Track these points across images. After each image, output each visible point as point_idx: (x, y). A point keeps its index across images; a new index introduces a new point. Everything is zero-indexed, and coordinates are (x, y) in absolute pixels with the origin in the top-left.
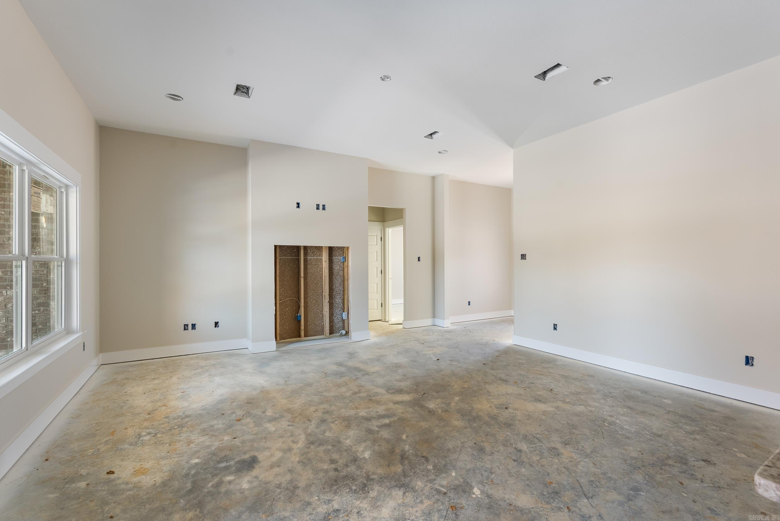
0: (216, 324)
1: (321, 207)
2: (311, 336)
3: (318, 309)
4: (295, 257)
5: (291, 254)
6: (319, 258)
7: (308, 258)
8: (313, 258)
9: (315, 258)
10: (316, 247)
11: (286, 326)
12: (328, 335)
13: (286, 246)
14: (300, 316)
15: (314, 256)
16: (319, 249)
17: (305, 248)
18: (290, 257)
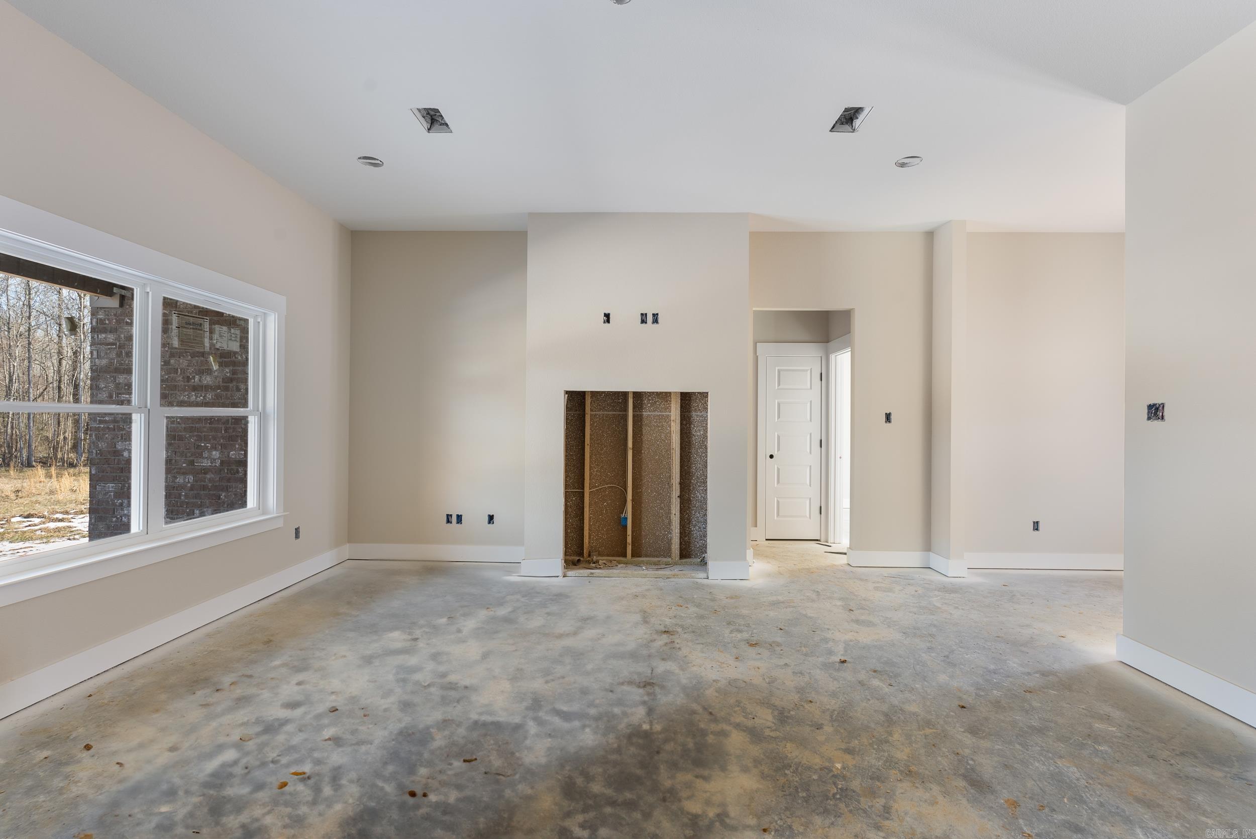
0: (491, 518)
1: (650, 318)
2: (646, 556)
3: (661, 509)
4: (621, 413)
5: (614, 406)
6: (664, 414)
7: (644, 413)
8: (653, 413)
9: (656, 413)
10: (658, 394)
11: (603, 534)
12: (678, 558)
13: (605, 392)
14: (626, 519)
15: (654, 411)
16: (665, 396)
17: (638, 396)
18: (610, 413)
